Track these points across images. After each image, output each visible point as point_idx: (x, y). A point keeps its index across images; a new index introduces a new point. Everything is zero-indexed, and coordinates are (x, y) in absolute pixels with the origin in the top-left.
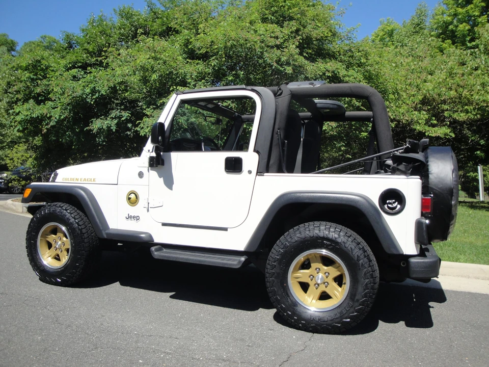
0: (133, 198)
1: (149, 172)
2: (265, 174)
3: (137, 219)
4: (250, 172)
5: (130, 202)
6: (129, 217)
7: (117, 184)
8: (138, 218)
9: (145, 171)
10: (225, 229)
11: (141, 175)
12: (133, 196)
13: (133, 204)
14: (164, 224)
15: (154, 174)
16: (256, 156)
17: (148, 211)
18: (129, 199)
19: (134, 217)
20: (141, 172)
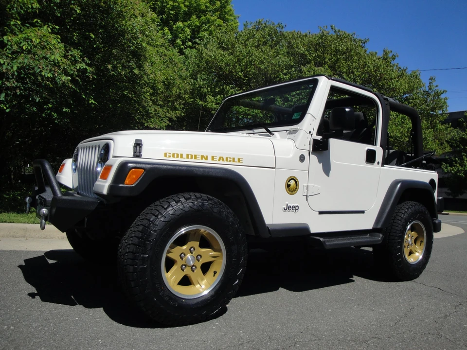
0: (292, 186)
1: (309, 156)
2: (385, 166)
3: (296, 209)
4: (378, 163)
5: (289, 190)
6: (288, 208)
7: (275, 168)
8: (297, 207)
9: (306, 154)
10: (363, 212)
11: (302, 158)
12: (292, 183)
13: (292, 192)
14: (321, 213)
15: (314, 158)
16: (381, 149)
17: (307, 199)
18: (289, 186)
19: (293, 207)
20: (302, 155)
